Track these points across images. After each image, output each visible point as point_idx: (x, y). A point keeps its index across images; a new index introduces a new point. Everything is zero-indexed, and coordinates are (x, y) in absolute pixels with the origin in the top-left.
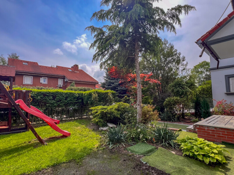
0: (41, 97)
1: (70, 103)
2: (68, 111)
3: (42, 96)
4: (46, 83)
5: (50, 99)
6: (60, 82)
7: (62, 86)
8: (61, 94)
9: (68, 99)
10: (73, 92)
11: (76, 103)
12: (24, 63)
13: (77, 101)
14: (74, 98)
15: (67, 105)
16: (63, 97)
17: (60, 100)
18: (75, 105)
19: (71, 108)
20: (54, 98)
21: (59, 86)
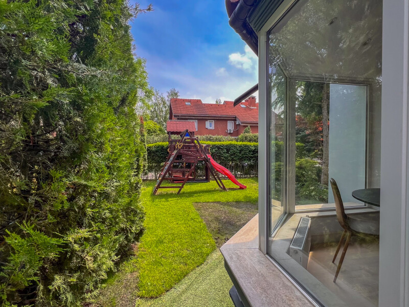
0: (216, 151)
1: (245, 157)
2: (243, 166)
3: (216, 149)
4: (213, 128)
5: (224, 153)
6: (230, 126)
7: (232, 132)
8: (235, 147)
9: (242, 153)
10: (248, 143)
11: (252, 157)
12: (186, 103)
13: (252, 154)
14: (250, 151)
15: (241, 159)
16: (237, 150)
17: (234, 154)
18: (250, 160)
19: (246, 163)
20: (228, 150)
21: (229, 132)
